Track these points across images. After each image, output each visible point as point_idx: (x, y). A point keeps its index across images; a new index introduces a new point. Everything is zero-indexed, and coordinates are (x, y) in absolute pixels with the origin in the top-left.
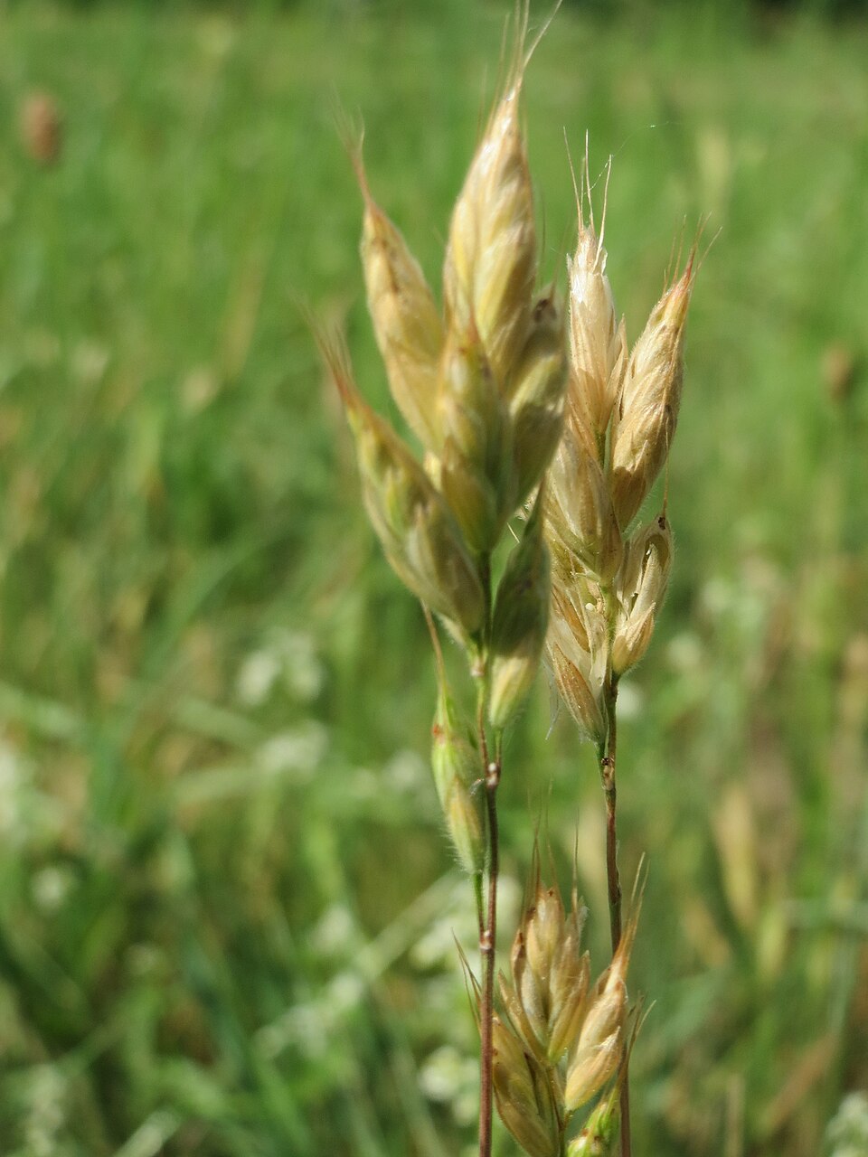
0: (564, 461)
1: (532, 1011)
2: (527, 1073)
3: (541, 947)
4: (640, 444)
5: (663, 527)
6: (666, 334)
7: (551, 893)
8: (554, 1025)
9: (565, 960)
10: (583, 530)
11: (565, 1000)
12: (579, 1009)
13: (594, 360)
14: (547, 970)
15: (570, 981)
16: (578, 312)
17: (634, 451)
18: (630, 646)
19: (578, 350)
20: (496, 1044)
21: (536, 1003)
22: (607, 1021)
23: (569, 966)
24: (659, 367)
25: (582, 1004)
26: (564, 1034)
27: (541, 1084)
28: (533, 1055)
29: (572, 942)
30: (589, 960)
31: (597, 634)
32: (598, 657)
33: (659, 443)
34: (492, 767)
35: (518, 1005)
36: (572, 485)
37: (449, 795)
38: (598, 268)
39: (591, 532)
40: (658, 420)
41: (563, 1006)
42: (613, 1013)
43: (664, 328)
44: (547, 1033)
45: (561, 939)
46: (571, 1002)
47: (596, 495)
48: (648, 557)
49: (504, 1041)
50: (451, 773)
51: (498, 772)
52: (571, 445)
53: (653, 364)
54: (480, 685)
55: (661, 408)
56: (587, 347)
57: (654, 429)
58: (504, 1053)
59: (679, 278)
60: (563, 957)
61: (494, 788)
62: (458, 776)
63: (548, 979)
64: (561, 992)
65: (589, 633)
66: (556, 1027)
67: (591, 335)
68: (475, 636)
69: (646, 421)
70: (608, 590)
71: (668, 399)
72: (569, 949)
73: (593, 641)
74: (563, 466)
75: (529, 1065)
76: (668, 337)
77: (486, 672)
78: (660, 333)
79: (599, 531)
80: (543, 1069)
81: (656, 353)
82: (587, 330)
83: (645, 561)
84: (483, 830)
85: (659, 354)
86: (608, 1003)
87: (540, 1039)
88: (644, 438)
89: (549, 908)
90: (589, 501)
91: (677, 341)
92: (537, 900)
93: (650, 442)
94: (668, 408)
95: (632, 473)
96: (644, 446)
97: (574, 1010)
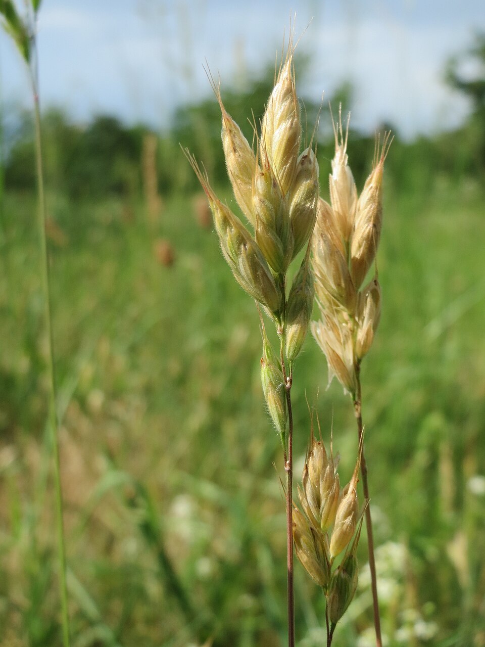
0: (324, 249)
1: (312, 504)
2: (311, 536)
3: (315, 471)
4: (362, 243)
5: (376, 284)
6: (372, 190)
7: (319, 443)
8: (322, 511)
9: (326, 477)
10: (335, 285)
11: (327, 498)
12: (334, 503)
13: (341, 205)
14: (318, 482)
15: (329, 487)
16: (333, 184)
17: (360, 246)
18: (362, 343)
19: (334, 201)
20: (295, 520)
21: (313, 499)
22: (347, 509)
23: (328, 480)
24: (370, 206)
25: (335, 500)
26: (328, 515)
27: (318, 542)
28: (314, 528)
29: (330, 469)
30: (338, 478)
31: (345, 336)
32: (347, 347)
33: (372, 243)
34: (288, 379)
35: (306, 502)
36: (328, 261)
37: (267, 392)
38: (344, 163)
39: (339, 285)
40: (370, 231)
41: (326, 500)
42: (350, 505)
43: (371, 188)
44: (320, 515)
45: (324, 466)
46: (330, 499)
47: (340, 267)
48: (367, 297)
49: (299, 520)
50: (268, 381)
51: (291, 381)
52: (327, 242)
53: (367, 205)
54: (281, 338)
55: (371, 225)
56: (338, 200)
57: (368, 236)
58: (300, 526)
59: (378, 162)
60: (325, 476)
61: (289, 389)
62: (271, 382)
63: (319, 487)
64: (325, 494)
65: (341, 336)
66: (323, 512)
67: (340, 194)
68: (277, 313)
69: (365, 231)
70: (352, 316)
71: (375, 221)
72: (328, 472)
73: (344, 340)
74: (323, 252)
75: (313, 533)
76: (374, 191)
77: (284, 332)
78: (370, 190)
79: (343, 285)
80: (319, 535)
81: (368, 199)
82: (338, 192)
83: (366, 300)
84: (285, 409)
85: (369, 200)
86: (348, 500)
87: (316, 519)
88: (363, 240)
89: (318, 451)
90: (337, 269)
91: (377, 193)
92: (313, 447)
93: (367, 242)
94: (375, 226)
95: (359, 258)
96: (363, 244)
97: (332, 503)
